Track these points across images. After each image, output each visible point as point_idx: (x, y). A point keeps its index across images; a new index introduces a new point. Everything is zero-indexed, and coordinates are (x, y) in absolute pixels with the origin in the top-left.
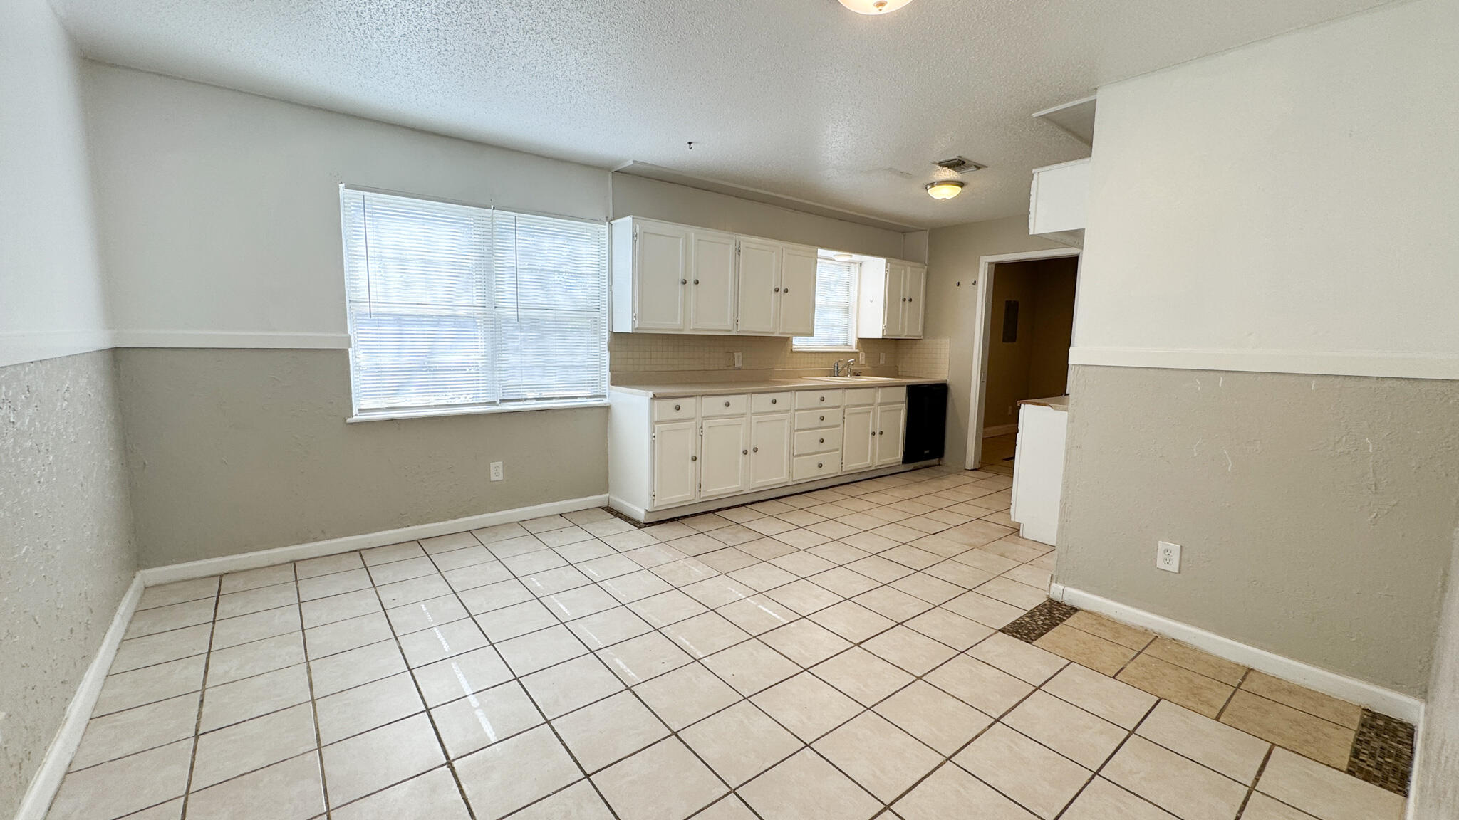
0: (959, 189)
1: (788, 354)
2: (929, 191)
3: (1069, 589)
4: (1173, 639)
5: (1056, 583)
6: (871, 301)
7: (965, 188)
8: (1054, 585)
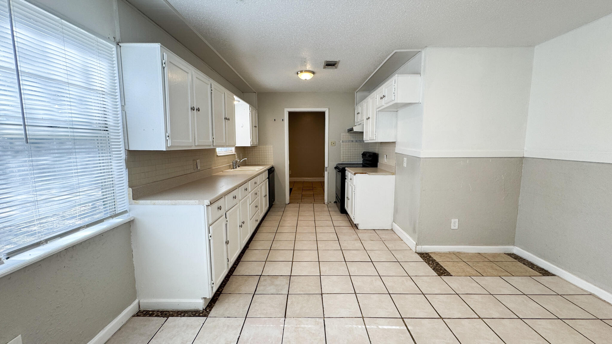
0: (312, 75)
1: (216, 158)
2: (299, 75)
3: (423, 247)
4: (458, 252)
5: (418, 245)
6: (242, 127)
7: (316, 75)
8: (418, 247)
